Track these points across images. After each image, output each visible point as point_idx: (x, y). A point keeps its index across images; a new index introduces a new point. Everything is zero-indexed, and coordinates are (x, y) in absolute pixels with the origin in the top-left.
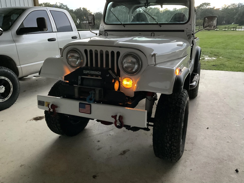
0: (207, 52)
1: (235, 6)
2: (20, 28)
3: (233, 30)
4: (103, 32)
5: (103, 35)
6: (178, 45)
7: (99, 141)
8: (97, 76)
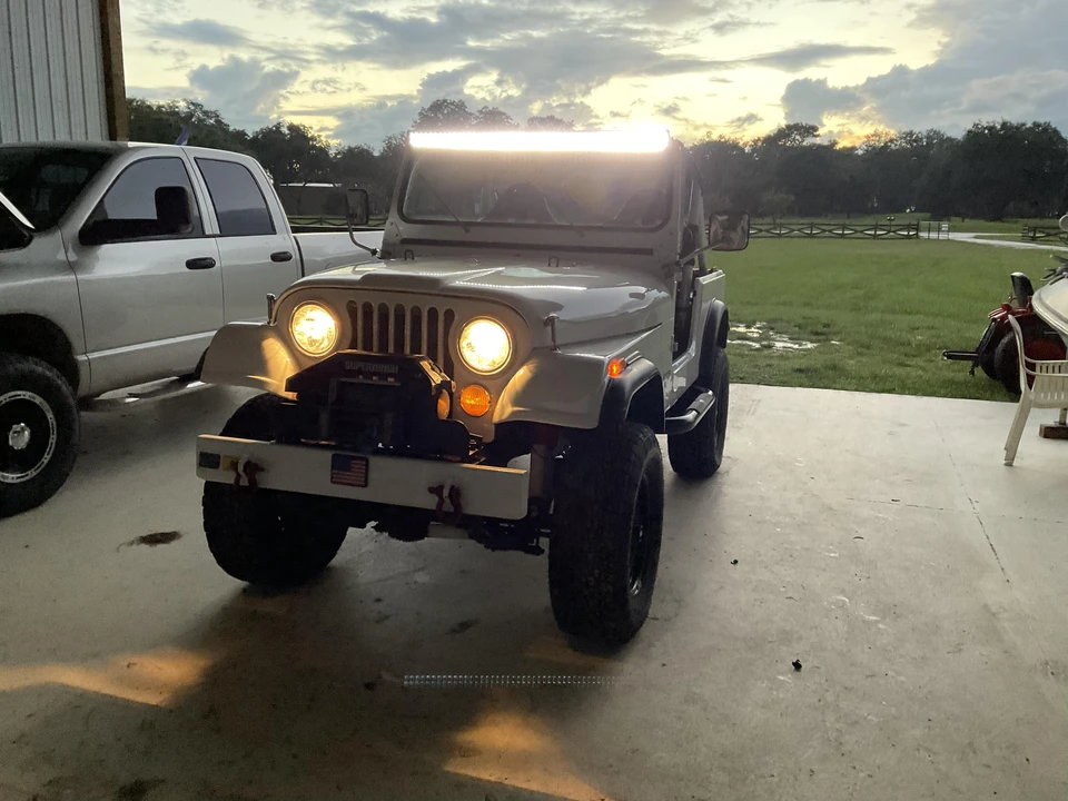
0: (788, 322)
1: (915, 141)
2: (92, 221)
3: (908, 237)
4: (394, 244)
5: (400, 257)
6: (632, 295)
7: (379, 600)
8: (384, 376)
